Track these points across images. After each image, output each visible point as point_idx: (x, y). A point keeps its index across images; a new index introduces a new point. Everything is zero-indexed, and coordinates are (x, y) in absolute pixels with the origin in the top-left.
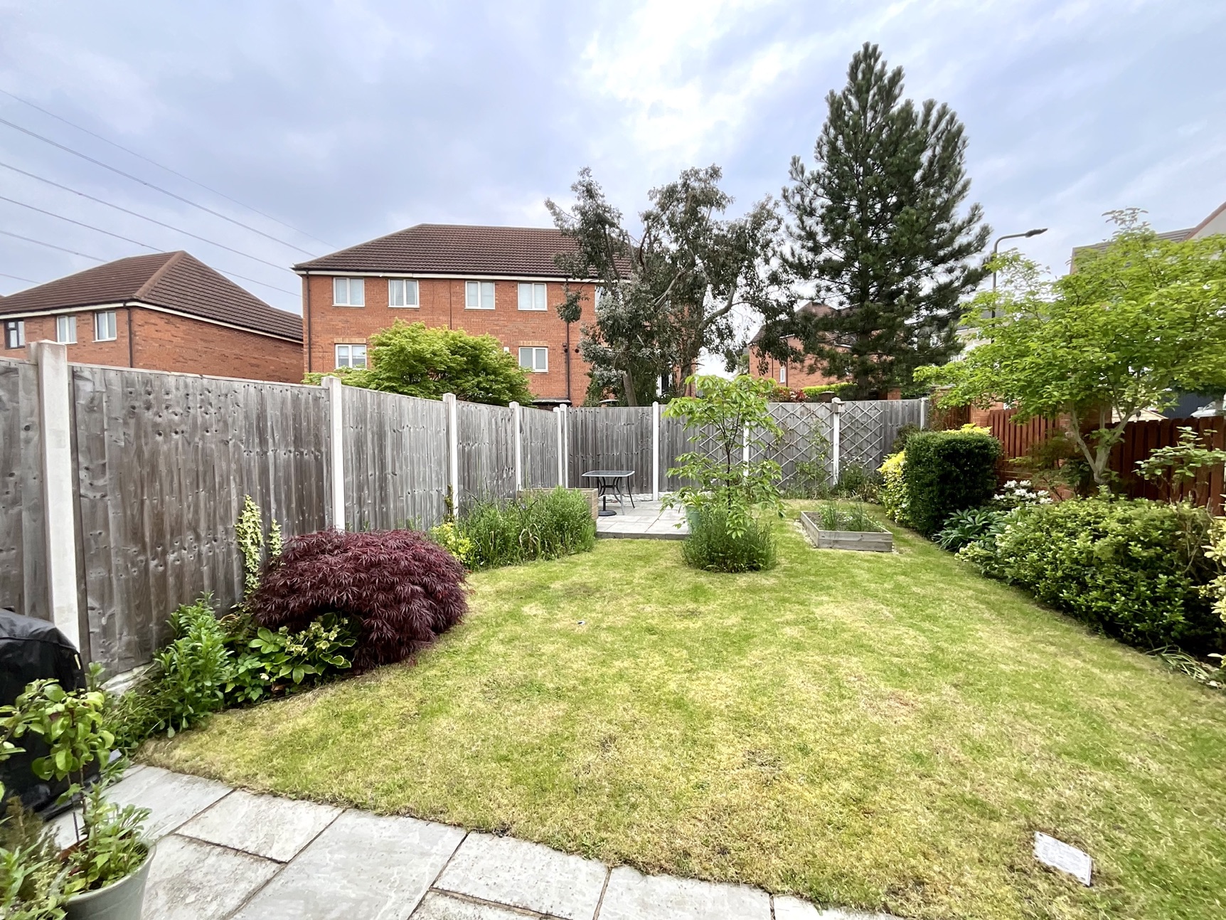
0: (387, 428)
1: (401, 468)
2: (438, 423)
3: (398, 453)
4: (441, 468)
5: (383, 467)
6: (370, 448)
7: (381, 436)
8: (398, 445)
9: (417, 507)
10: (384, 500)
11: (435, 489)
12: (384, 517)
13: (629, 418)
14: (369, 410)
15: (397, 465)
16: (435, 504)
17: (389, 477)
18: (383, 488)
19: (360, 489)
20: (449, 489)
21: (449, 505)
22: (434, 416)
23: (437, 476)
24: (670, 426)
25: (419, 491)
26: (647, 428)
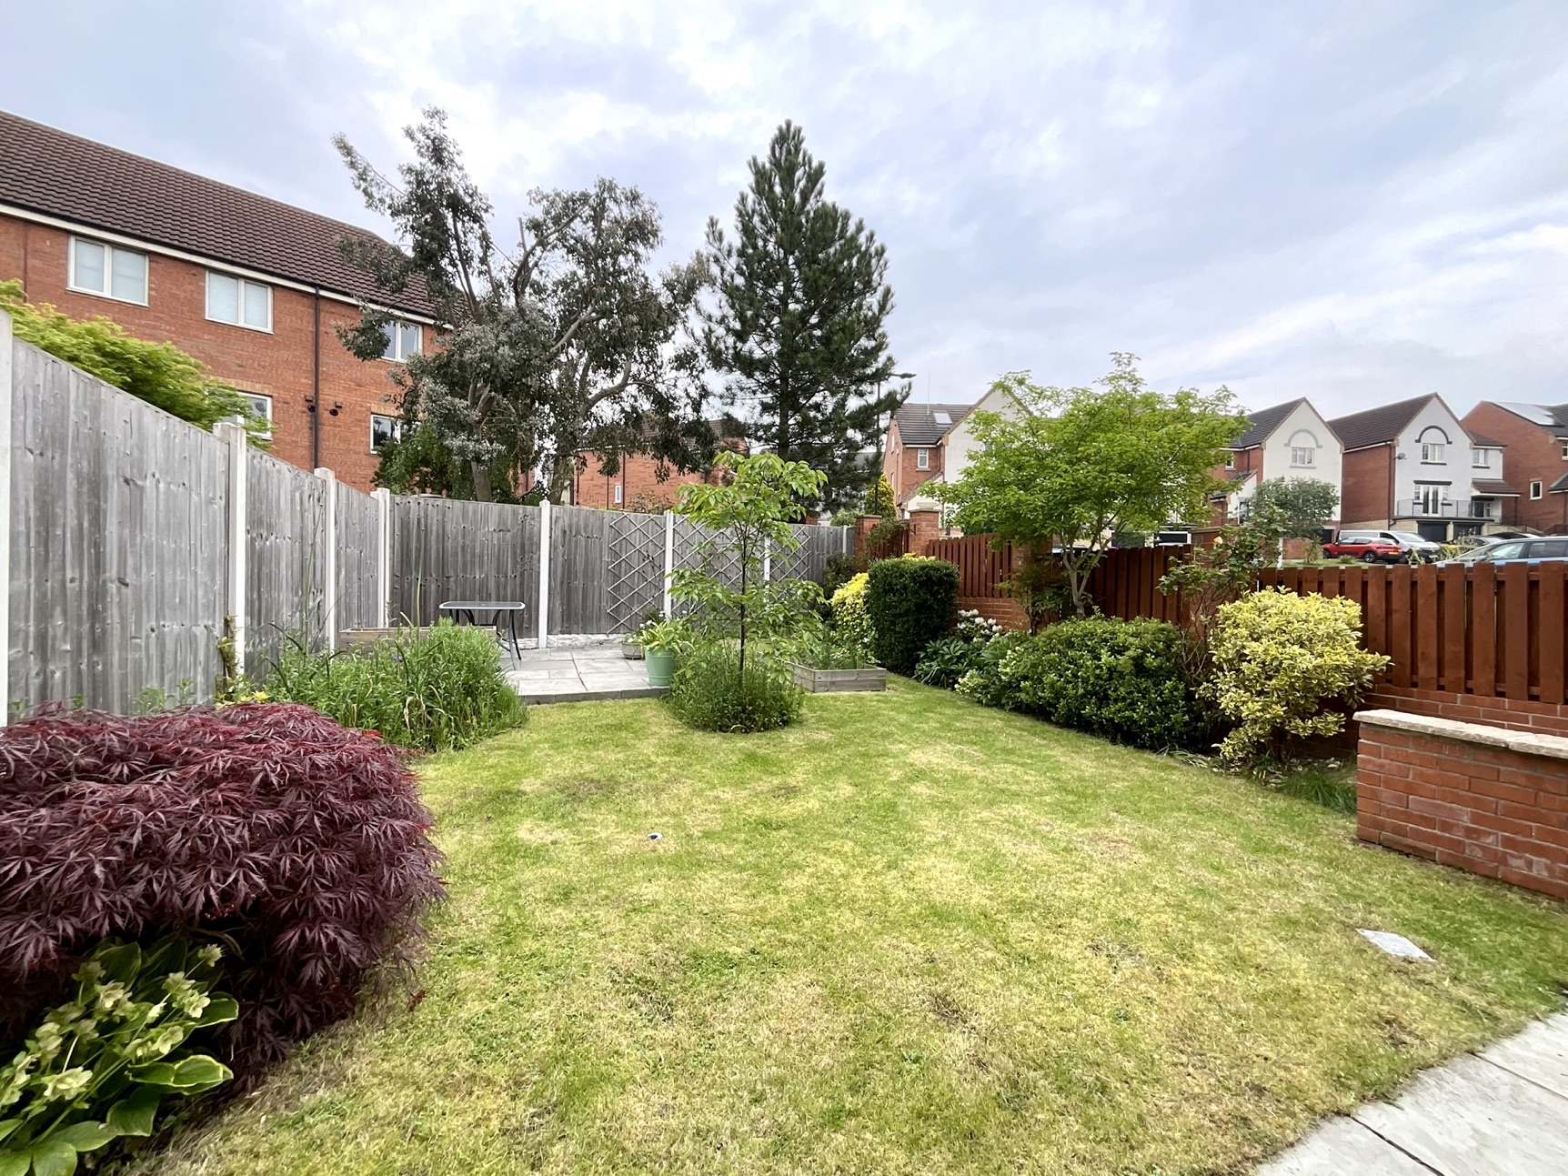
0: (110, 471)
1: (138, 571)
2: (212, 479)
3: (132, 533)
4: (213, 579)
5: (98, 565)
6: (69, 515)
7: (95, 486)
8: (133, 513)
9: (169, 661)
10: (98, 644)
11: (202, 623)
12: (99, 684)
13: (501, 520)
14: (73, 417)
15: (130, 561)
16: (201, 657)
17: (113, 587)
18: (96, 615)
19: (44, 614)
20: (227, 624)
21: (226, 659)
22: (204, 465)
23: (206, 593)
24: (566, 538)
25: (172, 627)
26: (531, 539)
